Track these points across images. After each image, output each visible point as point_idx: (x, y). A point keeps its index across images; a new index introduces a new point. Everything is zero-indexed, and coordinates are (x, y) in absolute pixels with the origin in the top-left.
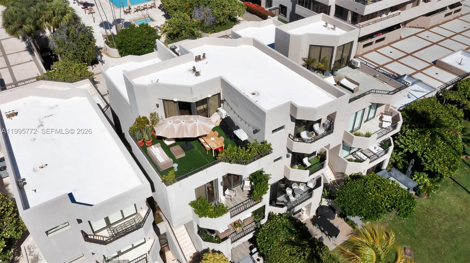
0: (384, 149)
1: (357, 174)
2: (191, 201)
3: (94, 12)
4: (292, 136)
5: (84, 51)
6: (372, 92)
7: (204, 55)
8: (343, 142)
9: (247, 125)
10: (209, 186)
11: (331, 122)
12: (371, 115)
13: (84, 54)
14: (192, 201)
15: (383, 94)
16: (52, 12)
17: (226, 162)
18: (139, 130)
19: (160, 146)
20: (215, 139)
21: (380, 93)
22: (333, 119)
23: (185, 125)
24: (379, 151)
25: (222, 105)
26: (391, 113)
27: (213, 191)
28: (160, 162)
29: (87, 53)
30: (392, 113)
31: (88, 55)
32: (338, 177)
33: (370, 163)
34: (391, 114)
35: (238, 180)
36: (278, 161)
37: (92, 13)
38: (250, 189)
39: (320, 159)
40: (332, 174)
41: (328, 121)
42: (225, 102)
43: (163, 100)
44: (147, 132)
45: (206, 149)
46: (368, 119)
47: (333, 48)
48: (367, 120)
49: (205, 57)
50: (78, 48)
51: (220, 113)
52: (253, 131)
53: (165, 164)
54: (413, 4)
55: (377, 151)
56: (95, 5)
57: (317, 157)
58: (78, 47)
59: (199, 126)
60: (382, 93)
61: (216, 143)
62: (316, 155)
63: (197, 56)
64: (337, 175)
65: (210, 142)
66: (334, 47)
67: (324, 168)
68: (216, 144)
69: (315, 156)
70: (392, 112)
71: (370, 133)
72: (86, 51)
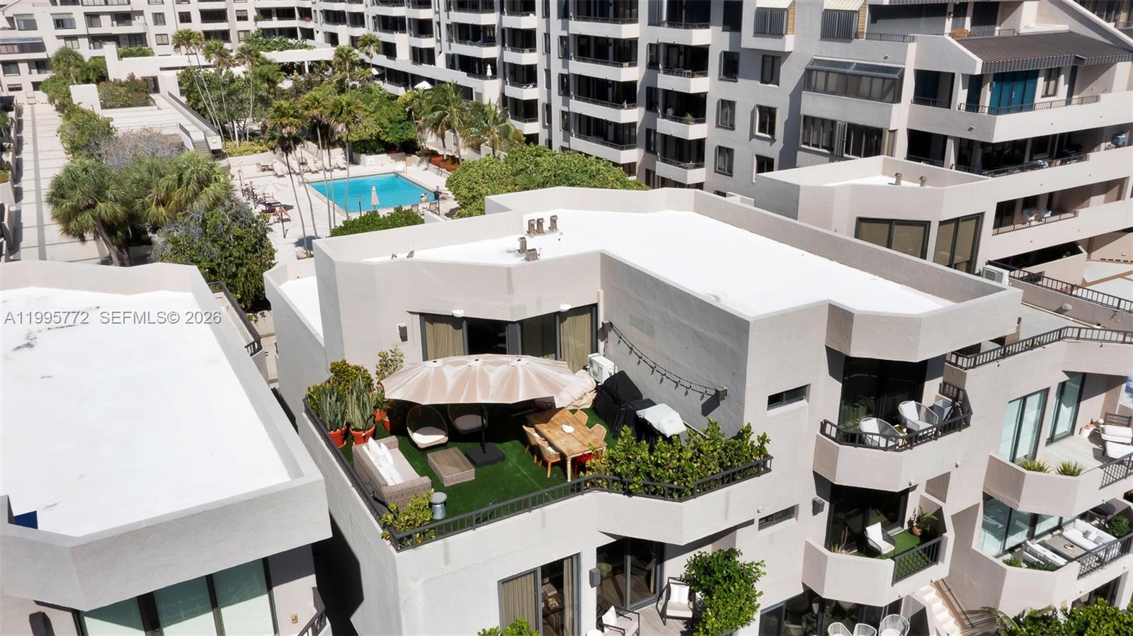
0: (1118, 537)
1: (1040, 611)
2: (484, 630)
3: (288, 220)
4: (832, 425)
5: (238, 266)
6: (1069, 335)
7: (553, 220)
8: (987, 498)
9: (682, 390)
10: (549, 595)
11: (956, 399)
12: (1063, 427)
13: (235, 275)
14: (488, 630)
15: (1104, 340)
16: (175, 176)
17: (610, 492)
18: (336, 394)
19: (397, 444)
20: (576, 429)
21: (1095, 337)
22: (961, 387)
23: (482, 372)
24: (1101, 544)
25: (601, 345)
26: (1127, 417)
27: (561, 610)
28: (387, 485)
29: (245, 270)
30: (1131, 417)
31: (246, 277)
32: (973, 626)
33: (1080, 576)
34: (1127, 423)
35: (645, 586)
36: (784, 522)
37: (283, 221)
38: (689, 614)
39: (920, 536)
40: (950, 617)
41: (944, 397)
42: (611, 334)
43: (421, 314)
44: (358, 399)
45: (546, 458)
46: (1056, 438)
47: (926, 225)
48: (1051, 440)
49: (556, 229)
50: (223, 259)
51: (595, 368)
52: (703, 406)
53: (405, 493)
54: (1106, 197)
55: (1095, 542)
56: (296, 207)
57: (911, 531)
58: (224, 256)
59: (526, 376)
60: (1101, 337)
61: (580, 439)
62: (906, 527)
63: (534, 220)
64: (968, 619)
65: (559, 436)
66: (929, 222)
67: (940, 563)
68: (581, 442)
69: (902, 526)
70: (1129, 416)
71: (1075, 467)
72: (241, 265)
